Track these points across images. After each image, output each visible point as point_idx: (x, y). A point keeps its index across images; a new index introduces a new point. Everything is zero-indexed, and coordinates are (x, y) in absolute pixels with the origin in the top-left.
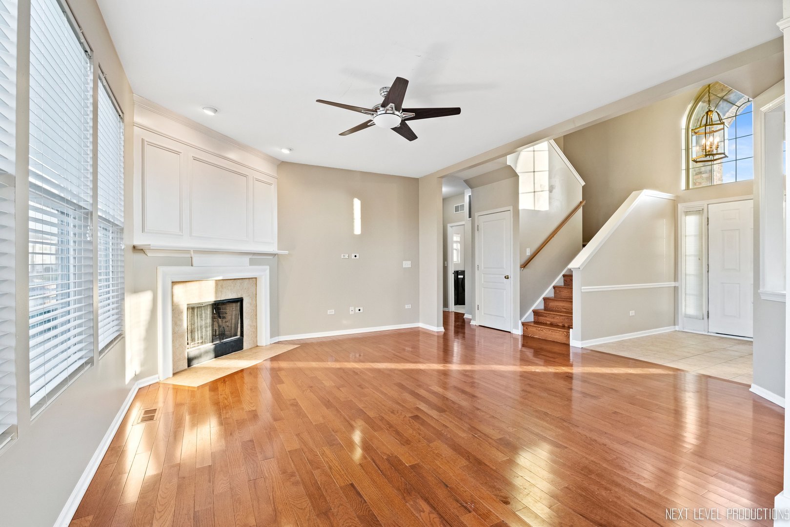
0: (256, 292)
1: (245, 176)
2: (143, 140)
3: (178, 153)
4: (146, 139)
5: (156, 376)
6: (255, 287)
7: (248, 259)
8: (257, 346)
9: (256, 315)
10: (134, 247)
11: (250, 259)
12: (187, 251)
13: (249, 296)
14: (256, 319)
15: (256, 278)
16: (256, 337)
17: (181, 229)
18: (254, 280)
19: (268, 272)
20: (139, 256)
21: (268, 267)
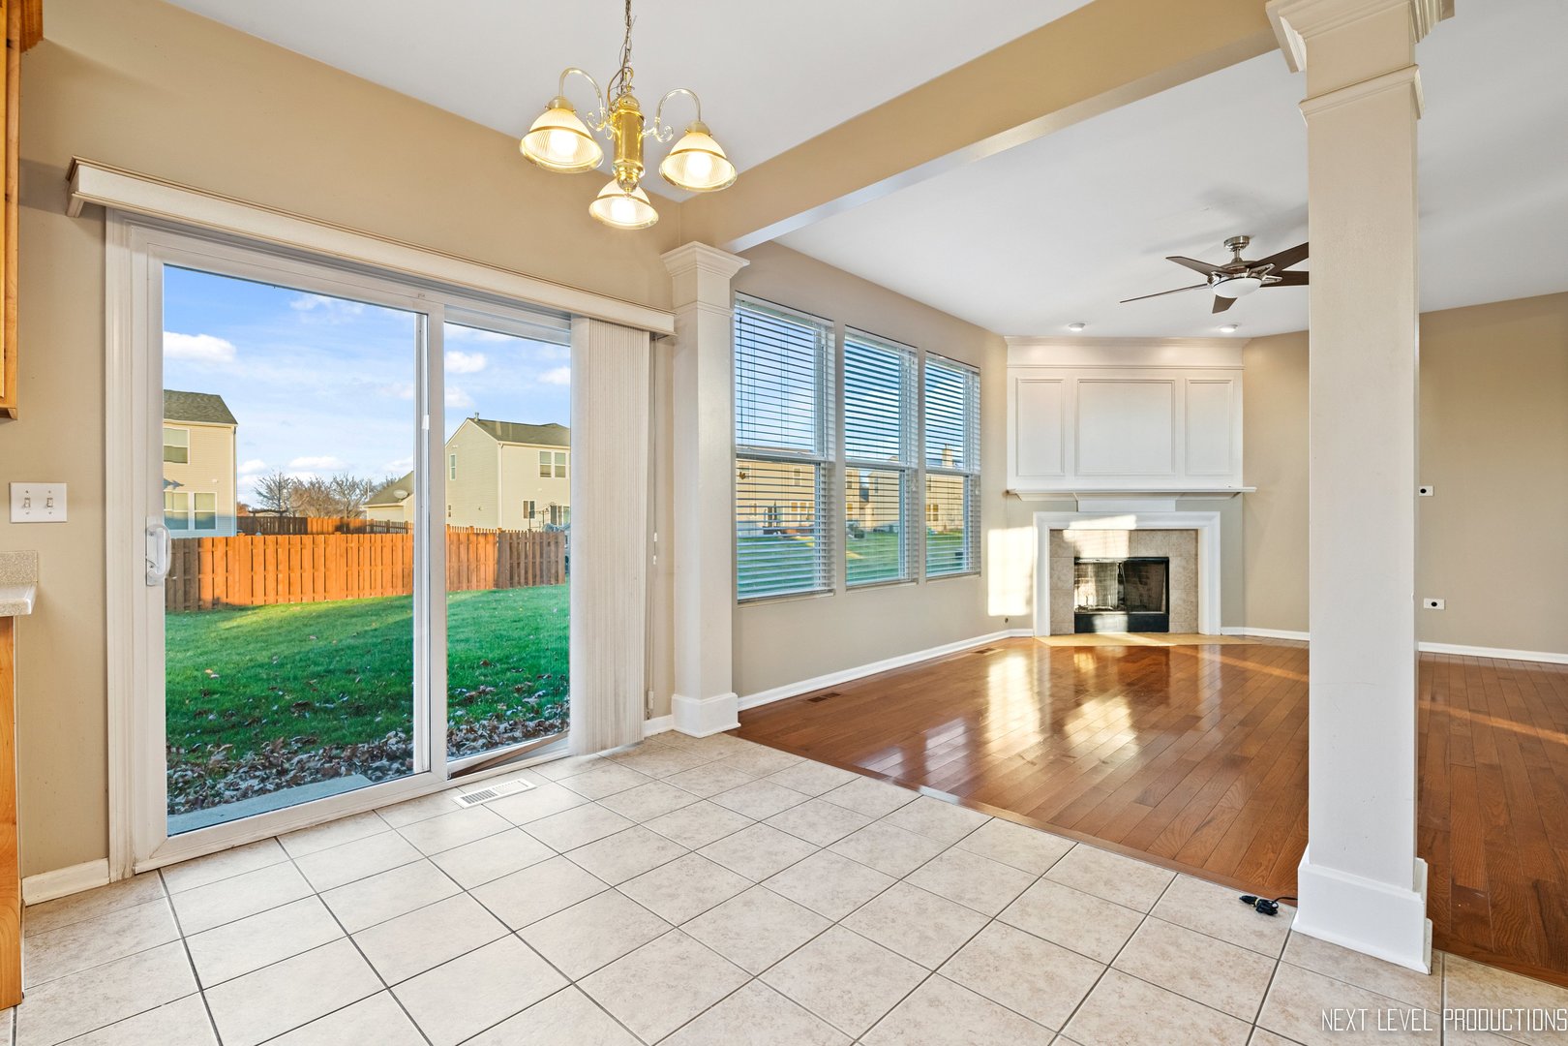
0: (1197, 551)
1: (1170, 382)
2: (1017, 379)
3: (1059, 381)
4: (1019, 378)
5: (1031, 630)
6: (1194, 543)
7: (1174, 502)
8: (1198, 633)
9: (1196, 586)
10: (1008, 492)
11: (1177, 501)
12: (1069, 494)
13: (1181, 555)
14: (1197, 592)
15: (1196, 531)
16: (1196, 619)
17: (1063, 468)
18: (1193, 532)
19: (1217, 521)
20: (1011, 502)
21: (1217, 515)
